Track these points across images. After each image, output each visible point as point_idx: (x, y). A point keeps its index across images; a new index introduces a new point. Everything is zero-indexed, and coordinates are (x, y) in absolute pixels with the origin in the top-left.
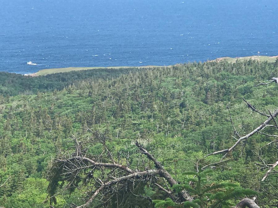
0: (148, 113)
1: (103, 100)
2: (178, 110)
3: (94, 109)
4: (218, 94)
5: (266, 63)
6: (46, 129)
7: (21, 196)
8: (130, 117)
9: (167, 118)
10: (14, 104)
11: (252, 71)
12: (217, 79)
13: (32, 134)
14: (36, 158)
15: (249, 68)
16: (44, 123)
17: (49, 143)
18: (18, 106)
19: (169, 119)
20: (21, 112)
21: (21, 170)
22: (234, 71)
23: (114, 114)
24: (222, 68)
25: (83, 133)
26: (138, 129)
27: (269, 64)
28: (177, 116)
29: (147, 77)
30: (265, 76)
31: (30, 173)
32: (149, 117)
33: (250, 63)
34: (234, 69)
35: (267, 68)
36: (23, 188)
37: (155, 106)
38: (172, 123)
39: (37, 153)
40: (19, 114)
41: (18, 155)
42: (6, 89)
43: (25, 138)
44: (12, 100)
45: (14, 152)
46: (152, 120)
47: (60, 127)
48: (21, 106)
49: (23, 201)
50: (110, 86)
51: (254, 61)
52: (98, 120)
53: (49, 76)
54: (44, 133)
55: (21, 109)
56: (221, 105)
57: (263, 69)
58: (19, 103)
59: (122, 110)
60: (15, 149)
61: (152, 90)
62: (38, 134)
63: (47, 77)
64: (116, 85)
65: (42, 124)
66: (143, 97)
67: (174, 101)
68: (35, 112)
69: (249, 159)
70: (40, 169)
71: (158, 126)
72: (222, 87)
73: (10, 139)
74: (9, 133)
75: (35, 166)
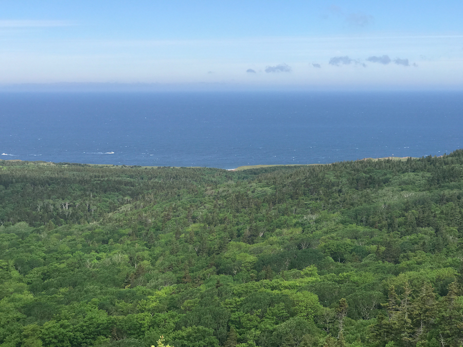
0: (316, 196)
1: (283, 187)
2: (338, 194)
3: (277, 194)
4: (366, 183)
5: (400, 161)
6: (243, 207)
7: (226, 254)
8: (303, 199)
9: (329, 200)
10: (221, 190)
11: (390, 167)
12: (365, 172)
13: (233, 211)
14: (236, 227)
15: (388, 164)
16: (242, 203)
17: (245, 217)
18: (223, 191)
19: (331, 200)
20: (225, 195)
21: (225, 236)
22: (377, 167)
23: (292, 197)
24: (368, 165)
25: (270, 210)
26: (308, 208)
27: (402, 162)
28: (337, 198)
29: (315, 171)
30: (400, 170)
31: (232, 238)
32: (317, 199)
33: (388, 161)
34: (377, 166)
35: (401, 165)
36: (227, 249)
37: (321, 192)
38: (333, 203)
39: (237, 224)
41: (223, 225)
42: (215, 179)
43: (228, 213)
44: (220, 187)
45: (221, 223)
46: (318, 201)
47: (253, 205)
48: (225, 191)
49: (227, 258)
50: (288, 178)
51: (391, 160)
52: (280, 201)
53: (245, 171)
54: (242, 210)
55: (225, 193)
56: (368, 191)
57: (398, 166)
58: (224, 189)
59: (297, 194)
60: (222, 221)
61: (318, 180)
62: (238, 211)
63: (243, 171)
64: (292, 177)
65: (240, 203)
66: (312, 185)
67: (334, 188)
69: (390, 229)
70: (239, 236)
71: (323, 205)
72: (369, 178)
73: (218, 214)
74: (217, 210)
75: (235, 233)
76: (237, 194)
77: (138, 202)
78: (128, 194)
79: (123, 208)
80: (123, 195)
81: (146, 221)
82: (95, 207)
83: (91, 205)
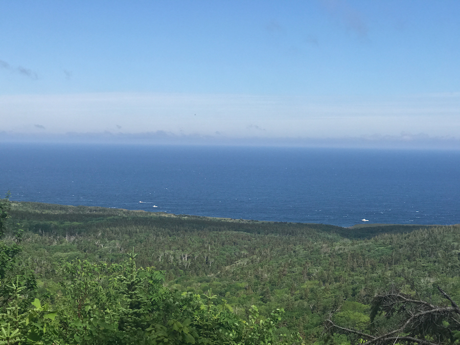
0: (434, 259)
1: (400, 248)
2: (457, 257)
3: (394, 254)
6: (359, 266)
7: (340, 313)
8: (421, 261)
9: (448, 263)
10: (337, 248)
13: (348, 270)
14: (351, 286)
16: (357, 262)
17: (361, 276)
18: (340, 249)
19: (449, 264)
20: (341, 253)
21: (340, 295)
23: (409, 258)
25: (386, 270)
26: (426, 270)
28: (456, 262)
29: (433, 233)
31: (346, 297)
32: (435, 262)
37: (439, 254)
38: (452, 267)
39: (352, 283)
40: (339, 255)
41: (338, 284)
42: (331, 237)
43: (344, 272)
44: (336, 245)
46: (437, 264)
47: (369, 265)
49: (342, 317)
50: (405, 238)
52: (397, 262)
54: (357, 269)
55: (341, 251)
58: (340, 247)
59: (414, 255)
60: (337, 280)
61: (436, 242)
62: (353, 270)
63: (360, 229)
64: (410, 238)
65: (355, 262)
66: (430, 247)
67: (454, 251)
68: (351, 254)
70: (353, 295)
71: (441, 268)
73: (333, 272)
74: (333, 268)
75: (350, 292)
76: (353, 252)
77: (255, 256)
78: (245, 248)
79: (239, 262)
80: (240, 249)
81: (262, 275)
82: (213, 260)
83: (209, 257)
